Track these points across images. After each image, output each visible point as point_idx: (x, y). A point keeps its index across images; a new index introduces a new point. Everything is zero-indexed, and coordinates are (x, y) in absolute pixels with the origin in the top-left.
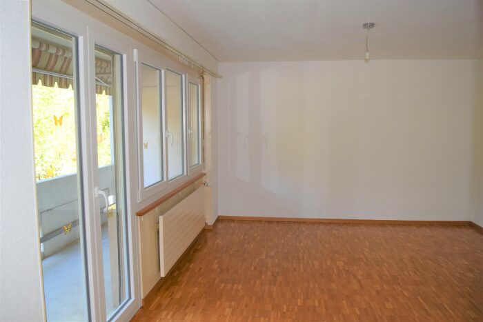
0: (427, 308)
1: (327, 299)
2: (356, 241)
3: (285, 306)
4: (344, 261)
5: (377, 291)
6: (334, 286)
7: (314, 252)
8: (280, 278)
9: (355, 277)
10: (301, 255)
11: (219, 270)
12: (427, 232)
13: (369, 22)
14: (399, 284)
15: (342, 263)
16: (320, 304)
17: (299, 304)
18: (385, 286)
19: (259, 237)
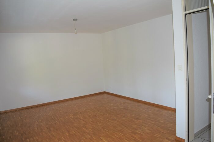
0: (111, 121)
1: (77, 130)
2: (71, 107)
3: (63, 138)
4: (72, 115)
5: (92, 121)
6: (75, 125)
7: (57, 115)
8: (52, 129)
9: (81, 119)
10: (53, 118)
11: (20, 134)
12: (93, 98)
13: (75, 18)
14: (97, 117)
15: (72, 116)
16: (75, 132)
17: (68, 135)
18: (93, 119)
19: (28, 116)
